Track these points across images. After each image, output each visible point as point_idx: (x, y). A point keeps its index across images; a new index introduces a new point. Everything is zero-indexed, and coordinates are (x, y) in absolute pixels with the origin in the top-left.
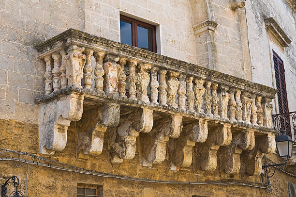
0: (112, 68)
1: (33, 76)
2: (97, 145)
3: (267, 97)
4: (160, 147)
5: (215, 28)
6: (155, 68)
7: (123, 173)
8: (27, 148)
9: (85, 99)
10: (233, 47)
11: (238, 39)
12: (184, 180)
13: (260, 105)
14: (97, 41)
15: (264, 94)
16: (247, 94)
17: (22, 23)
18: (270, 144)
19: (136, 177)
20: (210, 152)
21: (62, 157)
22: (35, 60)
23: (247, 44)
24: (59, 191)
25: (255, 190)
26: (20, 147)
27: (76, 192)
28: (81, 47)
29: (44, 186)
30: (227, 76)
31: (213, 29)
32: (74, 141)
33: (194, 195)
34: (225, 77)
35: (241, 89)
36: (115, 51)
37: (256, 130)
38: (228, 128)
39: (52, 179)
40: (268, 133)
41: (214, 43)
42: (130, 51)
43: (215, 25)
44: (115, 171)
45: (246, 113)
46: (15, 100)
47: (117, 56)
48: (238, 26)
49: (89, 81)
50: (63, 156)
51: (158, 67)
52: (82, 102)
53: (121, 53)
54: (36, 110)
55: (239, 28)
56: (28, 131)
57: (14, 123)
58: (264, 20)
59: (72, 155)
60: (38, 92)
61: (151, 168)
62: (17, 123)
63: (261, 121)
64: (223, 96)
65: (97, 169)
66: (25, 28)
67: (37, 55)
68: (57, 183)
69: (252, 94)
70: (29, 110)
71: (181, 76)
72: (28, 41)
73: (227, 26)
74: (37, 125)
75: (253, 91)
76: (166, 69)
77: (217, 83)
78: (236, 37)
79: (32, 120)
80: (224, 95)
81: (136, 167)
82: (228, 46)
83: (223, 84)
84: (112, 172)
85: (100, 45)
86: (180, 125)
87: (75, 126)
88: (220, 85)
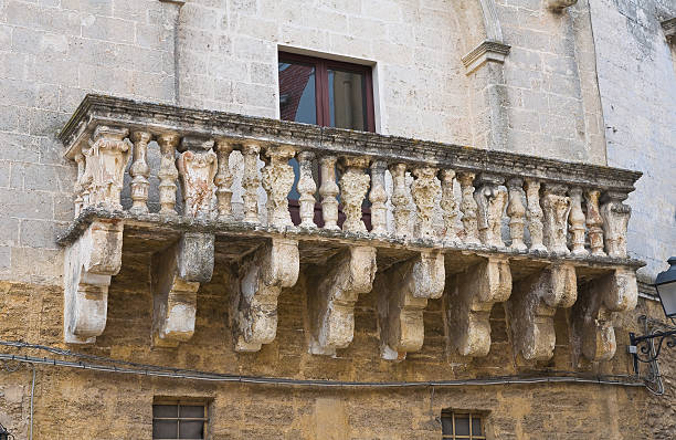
0: (196, 163)
1: (53, 194)
2: (180, 319)
3: (612, 189)
4: (339, 314)
5: (506, 54)
6: (305, 155)
7: (266, 370)
8: (37, 333)
9: (127, 230)
10: (554, 90)
11: (569, 72)
12: (421, 378)
13: (596, 209)
14: (154, 113)
15: (603, 183)
16: (554, 188)
17: (30, 95)
18: (621, 290)
19: (296, 377)
20: (471, 317)
21: (117, 347)
22: (58, 162)
23: (593, 82)
24: (109, 413)
25: (613, 390)
26: (22, 332)
27: (151, 415)
28: (119, 128)
29: (74, 404)
30: (493, 155)
31: (500, 58)
32: (147, 314)
33: (446, 407)
34: (490, 156)
35: (537, 180)
36: (199, 129)
37: (578, 264)
38: (500, 263)
39: (94, 392)
40: (613, 267)
41: (502, 88)
42: (237, 126)
43: (504, 49)
44: (244, 369)
45: (553, 227)
46: (11, 243)
47: (206, 138)
48: (569, 44)
49: (138, 193)
50: (121, 345)
51: (312, 150)
52: (120, 236)
53: (216, 131)
54: (58, 259)
55: (570, 49)
56: (39, 301)
57: (8, 287)
58: (662, 24)
59: (142, 341)
60: (63, 222)
61: (335, 357)
62: (15, 286)
63: (599, 243)
64: (488, 197)
65: (200, 366)
66: (37, 103)
67: (63, 152)
68: (105, 398)
69: (571, 186)
70: (44, 259)
71: (375, 165)
72: (43, 126)
73: (539, 48)
74: (60, 288)
75: (572, 179)
76: (332, 153)
77: (473, 171)
78: (563, 68)
79: (50, 278)
80: (488, 193)
81: (297, 357)
82: (542, 90)
83: (488, 173)
84: (237, 370)
85: (161, 119)
86: (369, 266)
87: (148, 284)
88: (479, 173)
